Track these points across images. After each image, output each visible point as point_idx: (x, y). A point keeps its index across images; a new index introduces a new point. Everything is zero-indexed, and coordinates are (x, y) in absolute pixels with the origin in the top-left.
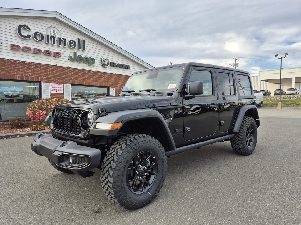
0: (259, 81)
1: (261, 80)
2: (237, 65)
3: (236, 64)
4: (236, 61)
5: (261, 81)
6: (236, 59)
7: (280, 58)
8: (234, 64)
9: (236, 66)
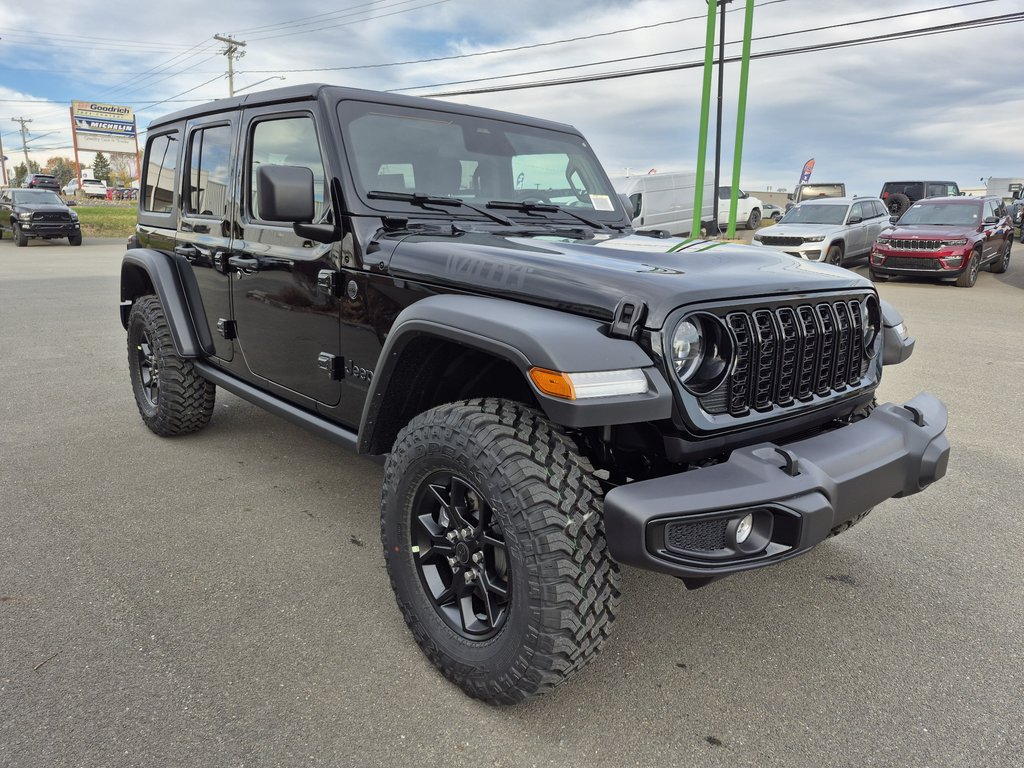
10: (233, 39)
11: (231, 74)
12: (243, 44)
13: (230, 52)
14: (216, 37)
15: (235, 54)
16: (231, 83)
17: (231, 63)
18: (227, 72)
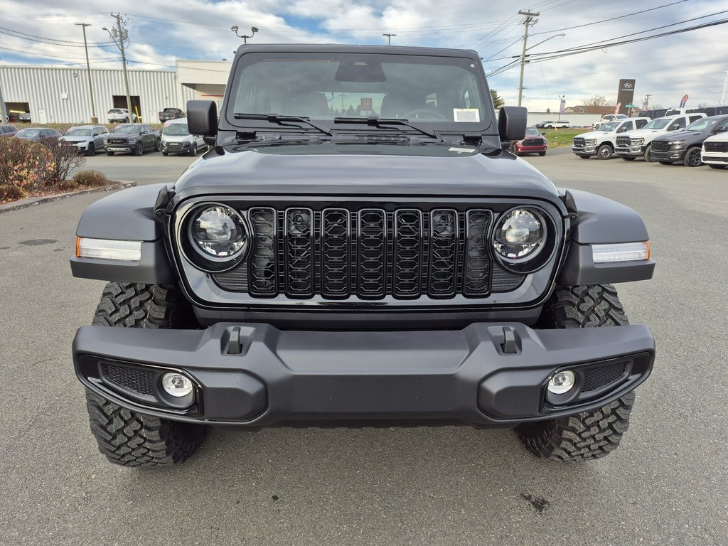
0: (179, 86)
1: (183, 84)
2: (124, 35)
3: (120, 31)
4: (119, 23)
5: (184, 87)
6: (118, 17)
7: (242, 37)
8: (114, 30)
9: (121, 36)
10: (531, 12)
11: (526, 37)
12: (537, 15)
13: (528, 21)
14: (520, 13)
15: (531, 23)
16: (525, 44)
17: (527, 29)
18: (523, 37)
